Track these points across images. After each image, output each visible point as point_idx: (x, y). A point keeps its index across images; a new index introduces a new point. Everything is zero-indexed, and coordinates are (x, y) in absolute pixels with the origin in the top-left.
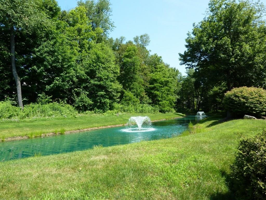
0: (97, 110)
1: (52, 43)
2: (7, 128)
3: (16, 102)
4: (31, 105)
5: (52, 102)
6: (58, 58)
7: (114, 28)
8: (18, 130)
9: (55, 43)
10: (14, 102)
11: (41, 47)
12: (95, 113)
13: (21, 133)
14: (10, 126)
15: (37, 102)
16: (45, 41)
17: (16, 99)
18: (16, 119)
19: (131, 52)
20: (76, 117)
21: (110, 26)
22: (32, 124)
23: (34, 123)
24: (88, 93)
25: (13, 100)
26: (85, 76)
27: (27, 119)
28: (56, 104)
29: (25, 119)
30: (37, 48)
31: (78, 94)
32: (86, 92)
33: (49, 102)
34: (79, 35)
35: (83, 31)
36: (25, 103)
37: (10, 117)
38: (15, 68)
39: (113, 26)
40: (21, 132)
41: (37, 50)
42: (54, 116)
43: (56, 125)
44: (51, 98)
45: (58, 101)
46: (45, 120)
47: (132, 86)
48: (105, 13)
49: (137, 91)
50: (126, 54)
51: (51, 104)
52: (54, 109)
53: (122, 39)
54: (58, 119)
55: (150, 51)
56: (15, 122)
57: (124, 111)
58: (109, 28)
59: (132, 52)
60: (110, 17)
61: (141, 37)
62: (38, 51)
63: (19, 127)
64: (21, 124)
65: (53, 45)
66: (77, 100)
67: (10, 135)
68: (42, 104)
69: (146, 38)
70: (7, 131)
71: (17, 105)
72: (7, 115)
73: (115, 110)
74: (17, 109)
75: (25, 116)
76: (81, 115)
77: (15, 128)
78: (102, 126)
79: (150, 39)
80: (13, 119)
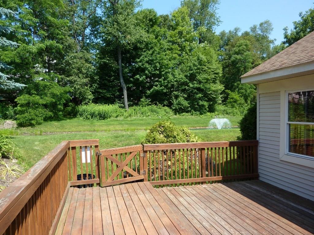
0: (194, 112)
1: (150, 52)
2: (113, 124)
3: (124, 105)
4: (134, 107)
5: (150, 105)
6: (156, 65)
7: (220, 23)
8: (120, 126)
9: (153, 52)
10: (122, 104)
11: (141, 58)
12: (192, 115)
13: (121, 129)
14: (116, 123)
15: (139, 105)
16: (145, 51)
17: (123, 103)
18: (121, 118)
19: (241, 47)
20: (170, 119)
21: (216, 21)
22: (131, 122)
23: (133, 122)
24: (186, 96)
25: (121, 103)
26: (185, 79)
27: (129, 119)
28: (154, 107)
29: (128, 119)
30: (139, 59)
31: (177, 97)
32: (184, 95)
33: (148, 105)
34: (180, 38)
35: (184, 34)
36: (130, 106)
37: (117, 116)
38: (122, 77)
39: (219, 21)
40: (122, 127)
41: (139, 60)
42: (150, 117)
43: (149, 124)
44: (150, 102)
45: (156, 104)
46: (142, 120)
47: (240, 86)
48: (212, 7)
49: (246, 91)
50: (236, 49)
51: (150, 106)
52: (152, 111)
53: (237, 30)
54: (153, 119)
55: (275, 40)
56: (120, 120)
57: (227, 114)
58: (215, 23)
59: (243, 47)
60: (216, 11)
61: (261, 25)
62: (140, 62)
63: (121, 124)
64: (123, 122)
65: (152, 54)
66: (175, 102)
67: (114, 129)
68: (142, 107)
69: (267, 25)
70: (113, 127)
71: (124, 107)
72: (115, 115)
73: (216, 113)
74: (123, 110)
75: (128, 116)
76: (178, 116)
77: (118, 125)
78: (191, 127)
79: (273, 27)
80: (118, 118)
